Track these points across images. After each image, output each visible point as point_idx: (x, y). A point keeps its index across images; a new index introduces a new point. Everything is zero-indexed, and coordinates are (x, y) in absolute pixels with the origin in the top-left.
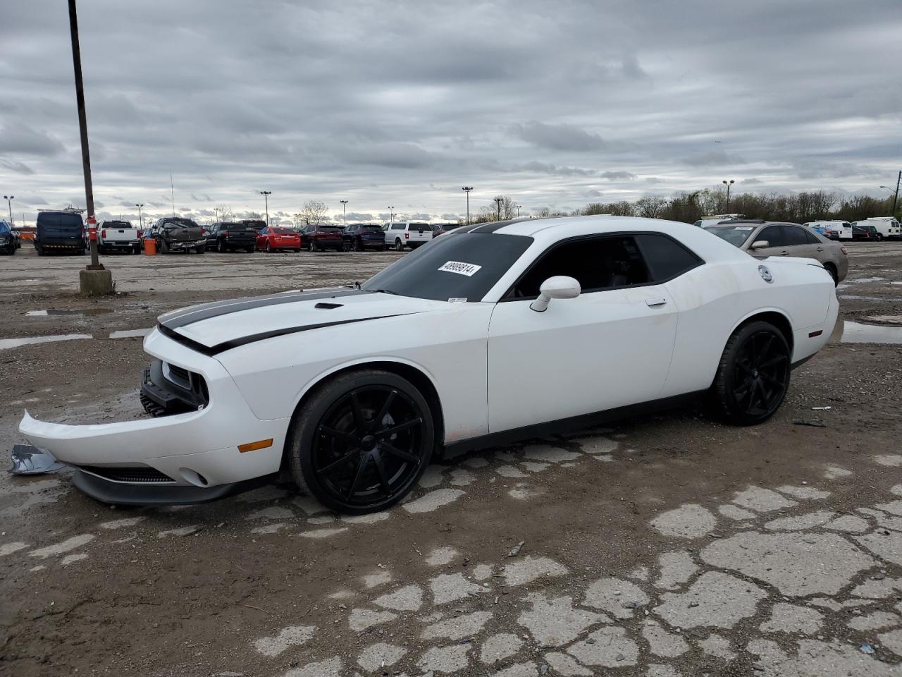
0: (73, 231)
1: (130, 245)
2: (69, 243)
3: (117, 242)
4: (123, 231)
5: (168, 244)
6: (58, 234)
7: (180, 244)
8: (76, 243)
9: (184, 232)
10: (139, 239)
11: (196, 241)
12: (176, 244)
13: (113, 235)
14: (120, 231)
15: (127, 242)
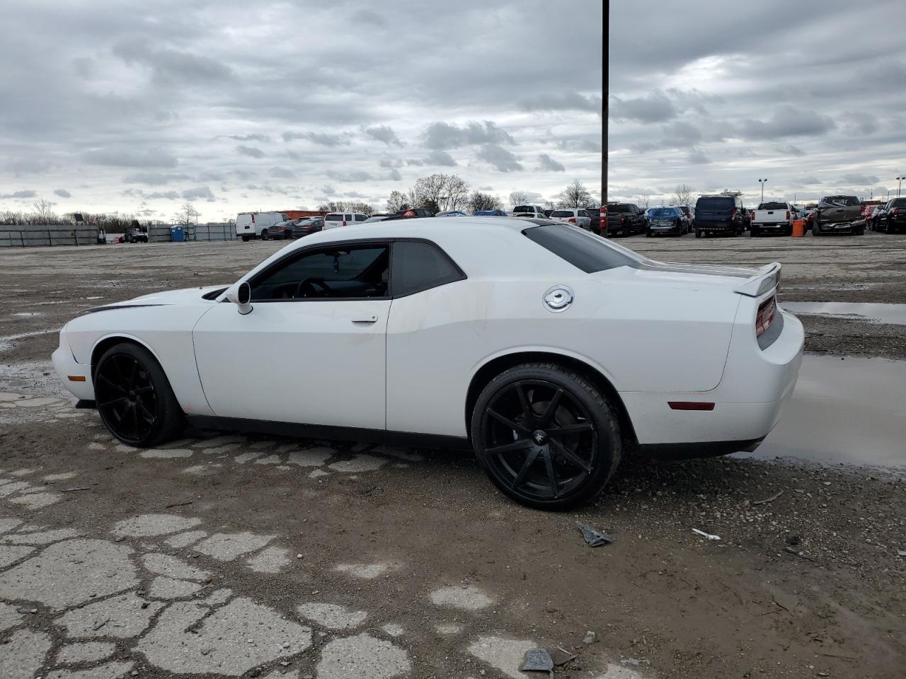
0: (725, 214)
1: (778, 226)
2: (719, 225)
3: (765, 224)
4: (772, 213)
5: (820, 224)
6: (711, 217)
7: (833, 225)
8: (725, 225)
9: (839, 211)
10: (788, 221)
11: (852, 221)
12: (827, 225)
13: (762, 217)
14: (769, 213)
15: (775, 224)
